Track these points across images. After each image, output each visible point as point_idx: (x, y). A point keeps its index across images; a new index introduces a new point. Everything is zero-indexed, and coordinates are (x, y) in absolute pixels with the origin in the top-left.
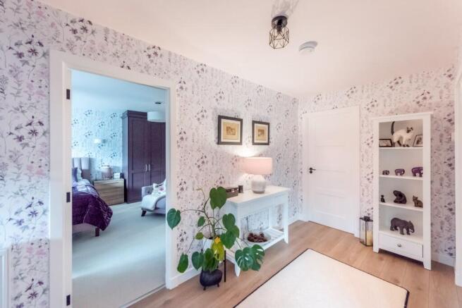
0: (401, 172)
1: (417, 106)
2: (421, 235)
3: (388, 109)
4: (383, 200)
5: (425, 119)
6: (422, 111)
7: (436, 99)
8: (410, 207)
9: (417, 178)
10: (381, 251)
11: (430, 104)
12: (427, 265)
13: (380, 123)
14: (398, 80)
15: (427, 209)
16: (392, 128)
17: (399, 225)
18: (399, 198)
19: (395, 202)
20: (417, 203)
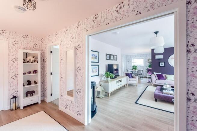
0: (29, 73)
1: (33, 48)
3: (23, 47)
4: (24, 86)
5: (39, 53)
6: (35, 50)
7: (38, 47)
9: (35, 74)
10: (24, 107)
11: (37, 48)
12: (40, 103)
13: (24, 53)
14: (26, 36)
15: (39, 84)
16: (26, 55)
17: (30, 93)
18: (29, 83)
19: (28, 85)
20: (36, 83)
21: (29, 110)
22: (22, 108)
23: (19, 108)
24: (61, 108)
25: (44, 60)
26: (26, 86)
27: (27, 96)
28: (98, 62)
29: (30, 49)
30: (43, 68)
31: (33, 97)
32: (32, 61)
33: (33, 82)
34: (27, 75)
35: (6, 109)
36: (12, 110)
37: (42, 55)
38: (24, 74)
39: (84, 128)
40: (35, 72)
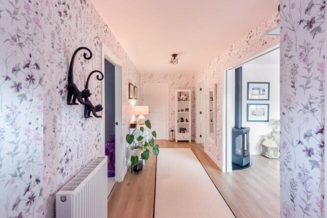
0: (182, 110)
1: (186, 87)
2: (188, 132)
3: (178, 87)
4: (178, 122)
5: (189, 91)
6: (187, 89)
7: (190, 85)
8: (185, 122)
9: (187, 112)
10: (179, 141)
11: (189, 87)
12: (190, 141)
13: (178, 92)
14: (181, 76)
15: (190, 123)
16: (180, 94)
17: (183, 130)
18: (182, 120)
19: (181, 122)
20: (187, 121)
21: (181, 144)
22: (176, 141)
23: (174, 141)
24: (206, 150)
25: (194, 99)
26: (180, 123)
27: (180, 132)
28: (268, 99)
29: (183, 88)
30: (194, 106)
31: (184, 134)
32: (184, 99)
33: (185, 120)
34: (180, 112)
35: (167, 139)
36: (170, 141)
37: (193, 93)
38: (179, 111)
39: (219, 173)
40: (187, 110)
